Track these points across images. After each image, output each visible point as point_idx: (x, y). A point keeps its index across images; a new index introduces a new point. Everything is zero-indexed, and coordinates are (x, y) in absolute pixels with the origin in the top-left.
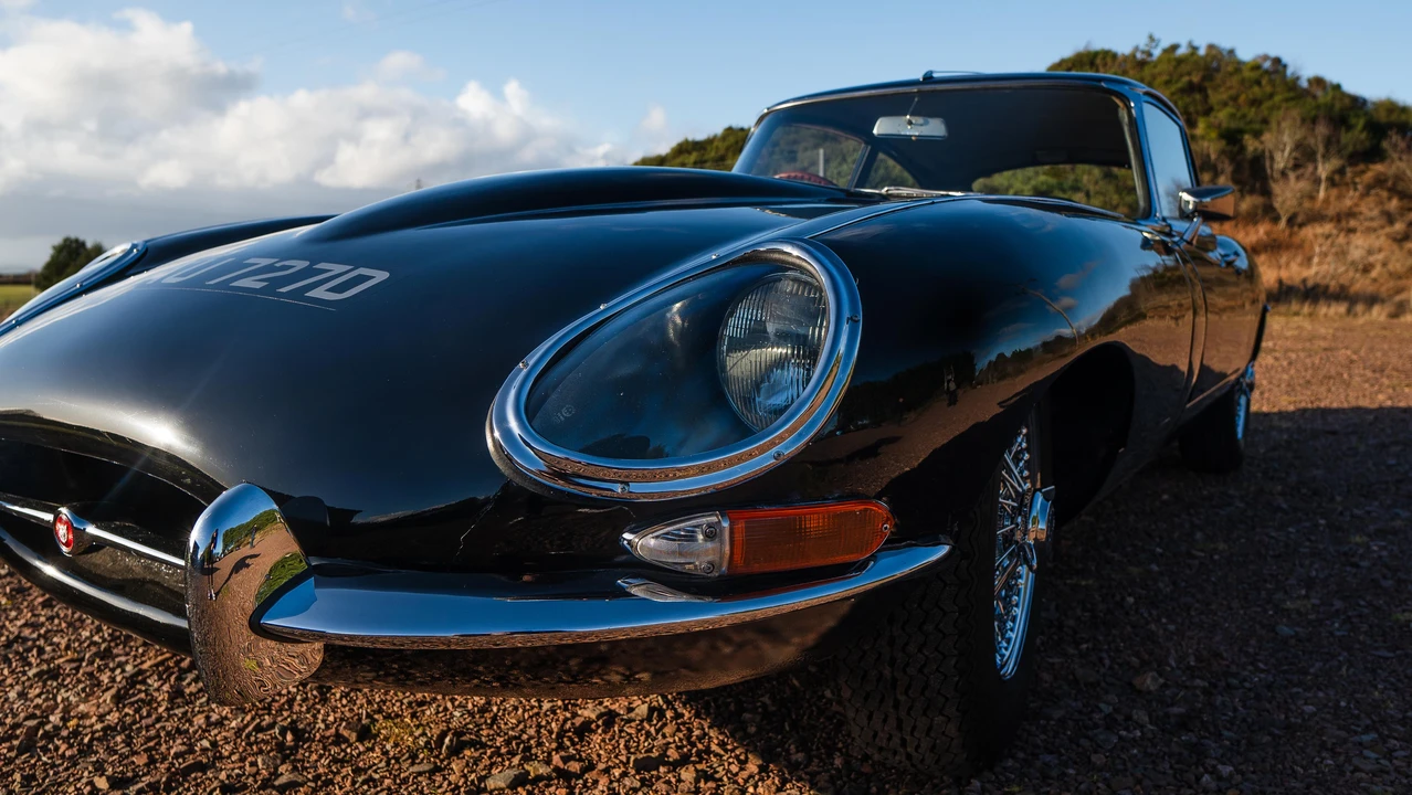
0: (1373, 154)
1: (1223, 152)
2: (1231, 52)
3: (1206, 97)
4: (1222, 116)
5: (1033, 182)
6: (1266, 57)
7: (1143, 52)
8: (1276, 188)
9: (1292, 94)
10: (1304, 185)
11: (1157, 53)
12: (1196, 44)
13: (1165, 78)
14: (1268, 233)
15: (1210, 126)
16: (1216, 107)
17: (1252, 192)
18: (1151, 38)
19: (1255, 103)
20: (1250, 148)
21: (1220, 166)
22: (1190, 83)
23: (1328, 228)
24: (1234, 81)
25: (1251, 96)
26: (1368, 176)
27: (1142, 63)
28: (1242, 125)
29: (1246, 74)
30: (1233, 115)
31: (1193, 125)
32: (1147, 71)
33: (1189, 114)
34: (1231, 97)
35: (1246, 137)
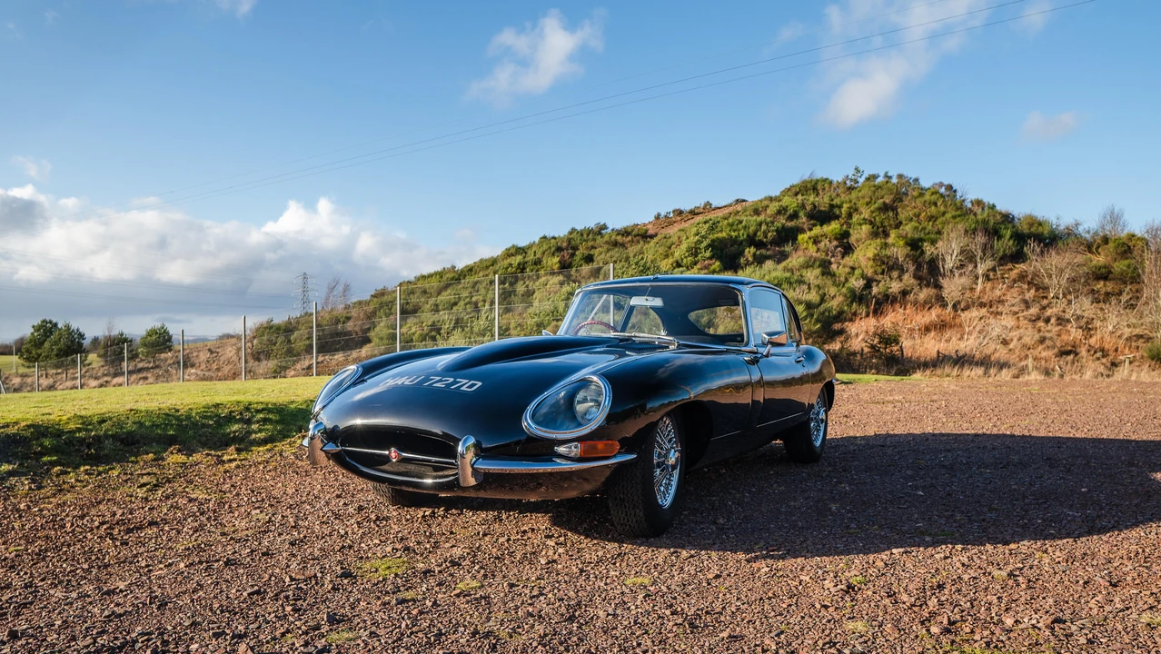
0: (1018, 257)
1: (907, 256)
2: (916, 180)
3: (897, 214)
4: (908, 229)
6: (941, 184)
7: (851, 180)
8: (944, 282)
9: (958, 213)
10: (964, 280)
11: (861, 180)
12: (889, 174)
13: (868, 200)
14: (938, 316)
15: (899, 237)
16: (904, 222)
17: (928, 285)
18: (857, 170)
19: (932, 218)
20: (928, 253)
21: (905, 266)
22: (884, 203)
23: (984, 311)
24: (919, 202)
25: (929, 214)
26: (1014, 273)
27: (851, 189)
28: (922, 235)
29: (927, 197)
30: (916, 228)
31: (886, 235)
32: (854, 194)
33: (884, 227)
34: (915, 215)
35: (925, 244)
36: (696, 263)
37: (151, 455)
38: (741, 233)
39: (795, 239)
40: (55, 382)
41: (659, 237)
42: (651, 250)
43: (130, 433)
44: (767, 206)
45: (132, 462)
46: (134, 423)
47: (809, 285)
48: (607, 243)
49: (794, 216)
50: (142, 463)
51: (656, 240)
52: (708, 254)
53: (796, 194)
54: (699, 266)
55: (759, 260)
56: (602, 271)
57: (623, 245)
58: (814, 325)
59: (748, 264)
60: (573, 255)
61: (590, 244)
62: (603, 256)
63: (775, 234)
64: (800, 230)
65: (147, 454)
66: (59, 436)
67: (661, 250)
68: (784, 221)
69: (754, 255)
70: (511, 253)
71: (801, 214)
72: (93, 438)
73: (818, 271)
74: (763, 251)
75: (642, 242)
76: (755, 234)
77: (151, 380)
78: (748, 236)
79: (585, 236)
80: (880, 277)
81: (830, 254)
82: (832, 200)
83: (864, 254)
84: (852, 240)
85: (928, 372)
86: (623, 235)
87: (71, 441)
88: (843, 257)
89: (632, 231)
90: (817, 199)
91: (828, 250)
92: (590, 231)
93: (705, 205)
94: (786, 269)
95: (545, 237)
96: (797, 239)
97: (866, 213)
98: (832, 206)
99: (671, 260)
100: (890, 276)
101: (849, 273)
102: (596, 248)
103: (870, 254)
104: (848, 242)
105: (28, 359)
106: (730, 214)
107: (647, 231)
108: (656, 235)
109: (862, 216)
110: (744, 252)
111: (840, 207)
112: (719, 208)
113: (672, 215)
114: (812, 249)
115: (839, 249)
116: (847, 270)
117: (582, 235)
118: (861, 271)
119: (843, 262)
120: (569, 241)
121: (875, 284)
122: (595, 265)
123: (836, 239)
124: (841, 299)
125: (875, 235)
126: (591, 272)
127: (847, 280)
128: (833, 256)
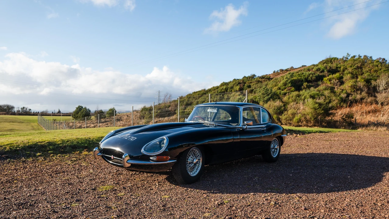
1: (364, 85)
2: (371, 57)
3: (362, 70)
4: (366, 75)
5: (310, 93)
6: (380, 59)
7: (345, 58)
8: (378, 95)
9: (387, 69)
11: (349, 58)
12: (361, 55)
13: (350, 65)
14: (374, 108)
15: (362, 78)
16: (365, 73)
17: (371, 96)
18: (348, 54)
19: (376, 71)
20: (373, 84)
21: (363, 89)
22: (358, 66)
24: (371, 65)
25: (375, 69)
27: (345, 61)
28: (371, 78)
29: (375, 64)
30: (369, 75)
31: (357, 78)
32: (346, 63)
33: (357, 75)
34: (369, 70)
35: (372, 81)
36: (285, 88)
37: (79, 152)
38: (302, 77)
39: (322, 80)
40: (82, 125)
41: (274, 79)
42: (270, 84)
43: (75, 145)
44: (313, 68)
45: (73, 154)
46: (76, 142)
47: (325, 96)
48: (256, 81)
49: (323, 71)
50: (75, 154)
51: (273, 80)
52: (290, 85)
53: (324, 64)
54: (287, 89)
55: (309, 87)
56: (254, 91)
57: (261, 82)
58: (321, 111)
59: (304, 88)
60: (244, 85)
61: (250, 81)
62: (255, 85)
63: (315, 78)
64: (325, 76)
65: (78, 151)
66: (55, 145)
67: (274, 84)
68: (319, 73)
69: (307, 85)
70: (223, 84)
71: (325, 71)
72: (64, 146)
73: (329, 91)
74: (310, 84)
75: (268, 81)
76: (308, 78)
77: (109, 125)
78: (305, 78)
79: (248, 79)
80: (353, 93)
81: (335, 85)
82: (337, 65)
83: (348, 85)
84: (344, 79)
85: (364, 129)
86: (261, 78)
87: (58, 147)
88: (340, 86)
89: (265, 77)
90: (331, 65)
91: (334, 83)
92: (249, 77)
93: (291, 68)
94: (318, 91)
95: (235, 79)
96: (323, 80)
97: (350, 70)
98: (337, 67)
99: (277, 87)
100: (357, 93)
101: (341, 92)
102: (252, 83)
103: (350, 85)
104: (342, 81)
105: (75, 118)
106: (299, 71)
107: (270, 77)
108: (273, 78)
109: (349, 71)
110: (303, 84)
111: (340, 68)
112: (296, 69)
113: (279, 71)
114: (328, 83)
115: (339, 83)
116: (341, 90)
117: (248, 78)
118: (345, 91)
119: (340, 87)
120: (243, 80)
121: (351, 95)
122: (251, 89)
123: (338, 79)
124: (337, 101)
125: (353, 78)
126: (250, 91)
127: (340, 94)
128: (336, 85)
